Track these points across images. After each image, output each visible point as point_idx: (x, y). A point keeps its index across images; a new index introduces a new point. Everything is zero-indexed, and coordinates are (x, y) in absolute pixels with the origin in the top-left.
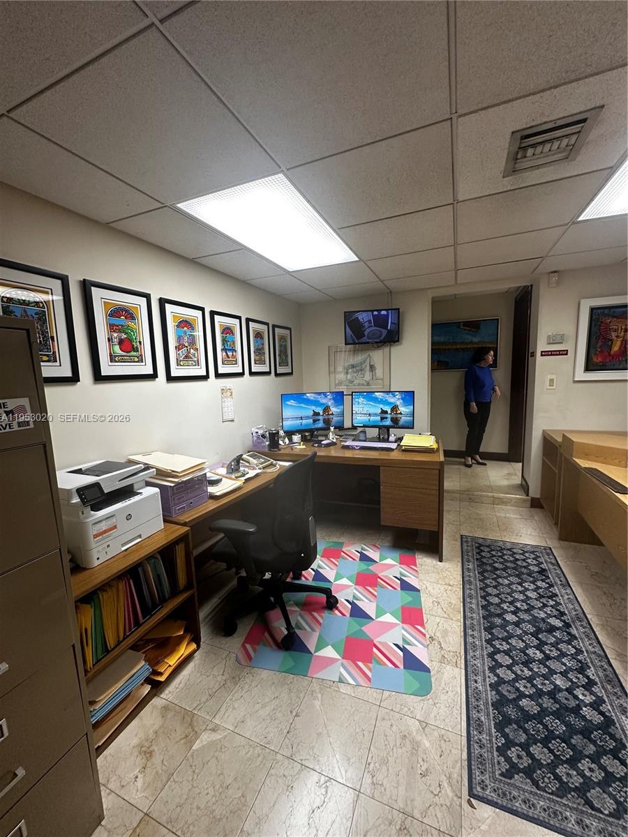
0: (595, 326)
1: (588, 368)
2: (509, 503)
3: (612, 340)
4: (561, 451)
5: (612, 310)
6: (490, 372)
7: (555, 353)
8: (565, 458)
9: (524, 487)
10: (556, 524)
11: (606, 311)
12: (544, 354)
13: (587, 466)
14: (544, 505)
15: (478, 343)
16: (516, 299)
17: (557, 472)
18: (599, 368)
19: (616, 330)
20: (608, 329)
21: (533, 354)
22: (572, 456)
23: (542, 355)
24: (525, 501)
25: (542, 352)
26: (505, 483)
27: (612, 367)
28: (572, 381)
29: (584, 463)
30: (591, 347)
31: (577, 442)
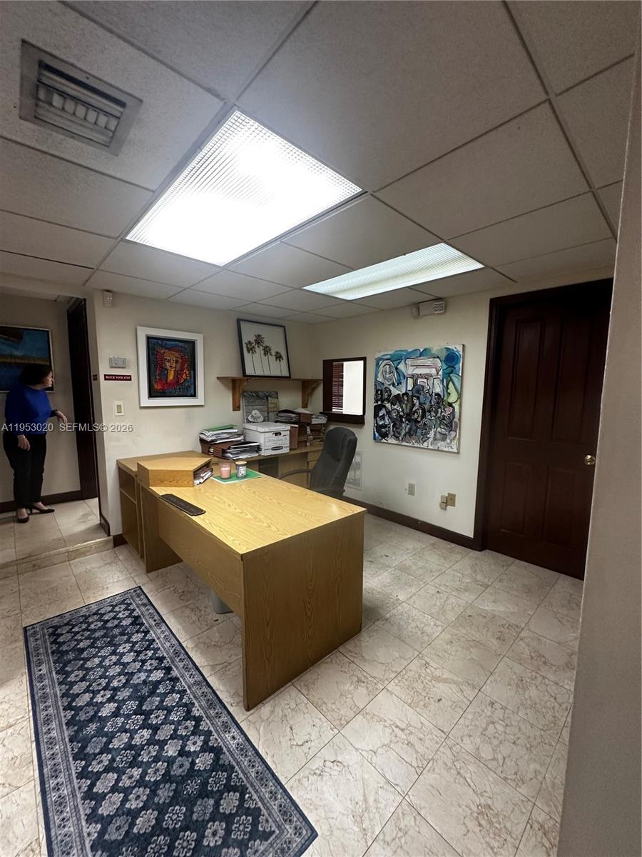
0: (153, 354)
1: (152, 394)
2: (88, 551)
3: (167, 370)
4: (138, 482)
5: (164, 342)
6: (46, 396)
7: (119, 378)
8: (142, 487)
9: (104, 526)
10: (142, 557)
11: (160, 342)
12: (107, 377)
13: (164, 493)
14: (127, 540)
15: (22, 358)
16: (68, 311)
17: (136, 503)
18: (159, 394)
19: (169, 361)
20: (163, 359)
21: (96, 377)
22: (149, 486)
23: (106, 379)
24: (107, 542)
25: (105, 375)
26: (82, 527)
27: (170, 395)
28: (138, 407)
29: (160, 491)
30: (151, 374)
31: (152, 471)
